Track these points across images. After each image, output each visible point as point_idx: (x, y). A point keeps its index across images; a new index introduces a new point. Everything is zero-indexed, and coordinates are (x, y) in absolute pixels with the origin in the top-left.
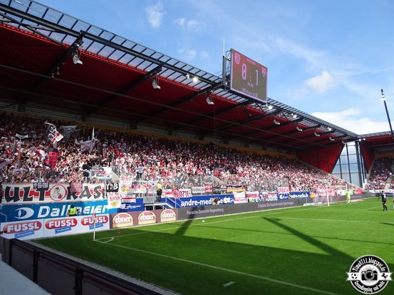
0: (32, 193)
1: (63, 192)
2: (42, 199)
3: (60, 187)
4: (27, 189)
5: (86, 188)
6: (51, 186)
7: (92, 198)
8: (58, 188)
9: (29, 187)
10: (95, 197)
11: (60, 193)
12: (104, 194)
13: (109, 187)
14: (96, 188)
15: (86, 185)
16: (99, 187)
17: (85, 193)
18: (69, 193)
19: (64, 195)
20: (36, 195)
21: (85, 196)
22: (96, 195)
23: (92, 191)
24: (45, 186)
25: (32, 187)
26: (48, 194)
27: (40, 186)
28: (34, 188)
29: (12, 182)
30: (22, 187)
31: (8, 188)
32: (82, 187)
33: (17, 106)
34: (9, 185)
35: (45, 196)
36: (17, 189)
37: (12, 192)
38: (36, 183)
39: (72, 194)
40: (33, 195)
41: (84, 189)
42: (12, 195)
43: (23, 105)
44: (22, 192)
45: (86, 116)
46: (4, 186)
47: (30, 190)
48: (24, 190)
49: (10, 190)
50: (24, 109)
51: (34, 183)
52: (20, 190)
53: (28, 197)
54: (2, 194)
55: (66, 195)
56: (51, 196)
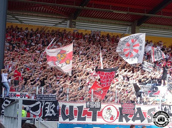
0: (86, 112)
1: (114, 113)
3: (112, 107)
4: (80, 108)
5: (139, 109)
6: (103, 106)
8: (109, 109)
9: (83, 106)
11: (112, 113)
13: (165, 109)
14: (150, 111)
16: (154, 109)
17: (138, 116)
18: (121, 114)
19: (116, 116)
20: (89, 114)
21: (138, 119)
23: (145, 113)
24: (97, 105)
25: (85, 107)
26: (100, 115)
27: (92, 106)
28: (87, 107)
29: (68, 101)
30: (76, 105)
31: (64, 106)
32: (134, 109)
33: (68, 22)
34: (65, 104)
35: (97, 117)
36: (71, 107)
37: (67, 110)
38: (89, 103)
39: (124, 116)
40: (86, 115)
41: (136, 111)
42: (67, 114)
43: (74, 21)
44: (76, 111)
45: (137, 27)
46: (61, 104)
47: (83, 109)
48: (77, 109)
49: (66, 109)
50: (75, 25)
51: (86, 102)
52: (74, 109)
53: (82, 117)
54: (59, 112)
55: (118, 116)
56: (103, 116)
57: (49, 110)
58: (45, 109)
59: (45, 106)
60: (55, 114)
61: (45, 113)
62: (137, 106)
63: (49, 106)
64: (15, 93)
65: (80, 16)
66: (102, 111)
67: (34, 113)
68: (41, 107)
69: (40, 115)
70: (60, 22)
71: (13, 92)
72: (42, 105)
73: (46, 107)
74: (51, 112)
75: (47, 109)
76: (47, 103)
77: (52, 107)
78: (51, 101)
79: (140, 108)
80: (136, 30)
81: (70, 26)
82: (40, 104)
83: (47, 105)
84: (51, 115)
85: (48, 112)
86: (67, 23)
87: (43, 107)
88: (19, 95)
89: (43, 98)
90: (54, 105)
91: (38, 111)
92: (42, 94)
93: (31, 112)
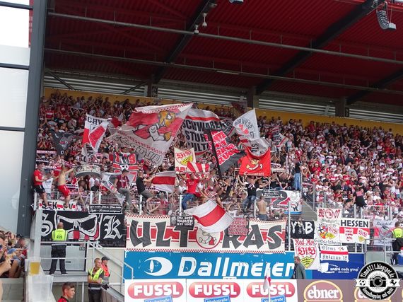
0: (170, 233)
2: (183, 244)
4: (161, 226)
5: (255, 227)
7: (265, 248)
9: (165, 222)
10: (271, 246)
11: (212, 234)
12: (286, 242)
13: (297, 227)
14: (272, 230)
15: (255, 223)
16: (278, 228)
17: (253, 238)
18: (227, 235)
19: (218, 238)
20: (175, 236)
21: (253, 243)
22: (273, 242)
23: (264, 234)
24: (188, 221)
25: (168, 224)
26: (193, 236)
27: (181, 222)
28: (172, 225)
29: (140, 214)
30: (154, 221)
31: (134, 223)
32: (247, 227)
33: (146, 87)
34: (136, 219)
35: (188, 240)
36: (147, 225)
37: (140, 230)
38: (174, 217)
39: (231, 239)
40: (171, 237)
41: (251, 231)
42: (140, 235)
43: (155, 85)
44: (154, 231)
45: (255, 97)
46: (129, 220)
47: (166, 228)
48: (157, 228)
49: (138, 227)
50: (156, 92)
51: (171, 216)
52: (151, 228)
53: (164, 240)
54: (126, 232)
55: (221, 239)
56: (198, 239)
57: (110, 228)
58: (103, 227)
59: (104, 223)
60: (120, 237)
61: (104, 233)
62: (252, 223)
63: (110, 222)
64: (55, 201)
65: (165, 78)
66: (196, 231)
67: (86, 232)
68: (98, 224)
69: (95, 237)
70: (132, 88)
71: (52, 201)
72: (99, 220)
73: (106, 225)
74: (114, 233)
75: (107, 227)
76: (106, 217)
77: (116, 224)
78: (114, 215)
79: (257, 226)
80: (254, 101)
81: (149, 95)
82: (96, 219)
83: (107, 221)
84: (113, 237)
85: (108, 233)
86: (143, 89)
87: (100, 223)
88: (61, 206)
89: (101, 210)
90: (118, 222)
91: (93, 229)
92: (100, 204)
93: (82, 229)
